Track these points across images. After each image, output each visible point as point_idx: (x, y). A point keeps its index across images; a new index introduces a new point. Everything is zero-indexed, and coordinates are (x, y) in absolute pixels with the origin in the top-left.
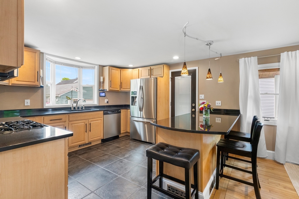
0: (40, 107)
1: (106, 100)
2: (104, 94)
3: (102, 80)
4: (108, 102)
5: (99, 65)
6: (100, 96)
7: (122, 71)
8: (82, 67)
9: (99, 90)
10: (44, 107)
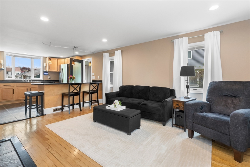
0: (2, 80)
1: (49, 77)
2: (47, 73)
3: (45, 65)
4: (50, 78)
5: (43, 57)
6: (44, 75)
7: (58, 60)
8: (33, 58)
9: (43, 71)
10: (5, 80)
